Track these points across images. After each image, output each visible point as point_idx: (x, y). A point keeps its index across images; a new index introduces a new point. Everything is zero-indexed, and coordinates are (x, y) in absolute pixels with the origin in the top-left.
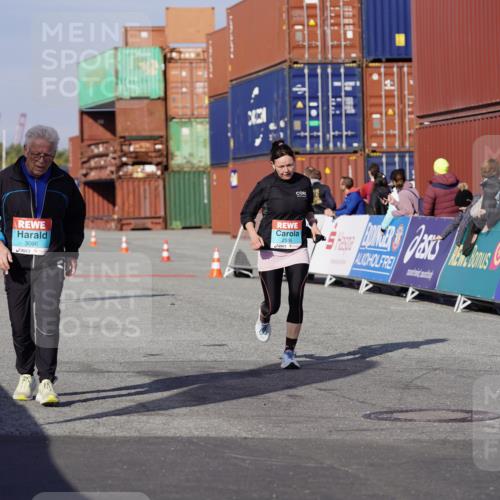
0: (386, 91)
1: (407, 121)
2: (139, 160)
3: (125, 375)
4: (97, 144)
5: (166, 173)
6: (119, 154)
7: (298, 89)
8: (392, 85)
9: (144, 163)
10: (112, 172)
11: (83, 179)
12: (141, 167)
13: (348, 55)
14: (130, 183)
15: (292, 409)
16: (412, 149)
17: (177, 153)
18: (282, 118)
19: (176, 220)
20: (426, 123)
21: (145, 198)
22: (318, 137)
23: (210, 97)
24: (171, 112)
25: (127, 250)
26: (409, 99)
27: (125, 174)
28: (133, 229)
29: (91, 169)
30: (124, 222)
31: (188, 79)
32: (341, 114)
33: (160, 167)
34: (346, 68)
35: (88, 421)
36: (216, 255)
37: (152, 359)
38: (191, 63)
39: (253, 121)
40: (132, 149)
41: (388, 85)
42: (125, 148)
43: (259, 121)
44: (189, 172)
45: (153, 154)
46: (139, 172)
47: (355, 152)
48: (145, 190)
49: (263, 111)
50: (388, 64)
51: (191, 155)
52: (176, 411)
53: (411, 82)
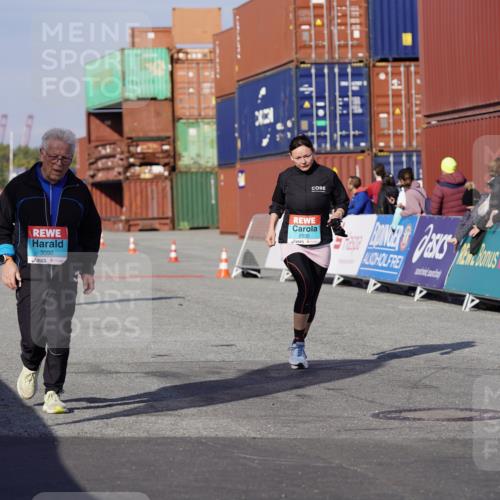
0: (393, 90)
1: (414, 120)
2: (146, 161)
3: (133, 376)
4: (104, 146)
5: (174, 174)
6: (127, 155)
7: (306, 89)
8: (399, 85)
9: (151, 164)
10: (119, 173)
11: (91, 181)
12: (149, 167)
13: (354, 55)
14: (138, 184)
15: (301, 409)
16: (419, 149)
17: (184, 154)
18: (289, 118)
19: (183, 220)
20: (434, 122)
21: (153, 199)
22: (325, 137)
23: (217, 98)
24: (178, 113)
25: (135, 250)
26: (416, 98)
27: (133, 175)
28: (141, 230)
29: (99, 170)
30: (132, 223)
31: (195, 80)
32: (348, 114)
33: (167, 167)
34: (353, 68)
35: (96, 421)
36: (224, 256)
37: (160, 359)
38: (198, 64)
39: (260, 121)
40: (139, 150)
41: (395, 84)
42: (132, 149)
43: (267, 121)
44: (197, 173)
45: (161, 155)
46: (147, 173)
47: (363, 152)
48: (152, 191)
49: (270, 112)
50: (396, 64)
51: (198, 156)
52: (184, 411)
53: (419, 81)
